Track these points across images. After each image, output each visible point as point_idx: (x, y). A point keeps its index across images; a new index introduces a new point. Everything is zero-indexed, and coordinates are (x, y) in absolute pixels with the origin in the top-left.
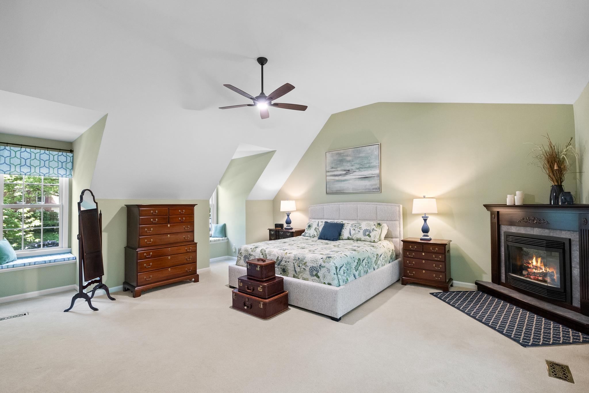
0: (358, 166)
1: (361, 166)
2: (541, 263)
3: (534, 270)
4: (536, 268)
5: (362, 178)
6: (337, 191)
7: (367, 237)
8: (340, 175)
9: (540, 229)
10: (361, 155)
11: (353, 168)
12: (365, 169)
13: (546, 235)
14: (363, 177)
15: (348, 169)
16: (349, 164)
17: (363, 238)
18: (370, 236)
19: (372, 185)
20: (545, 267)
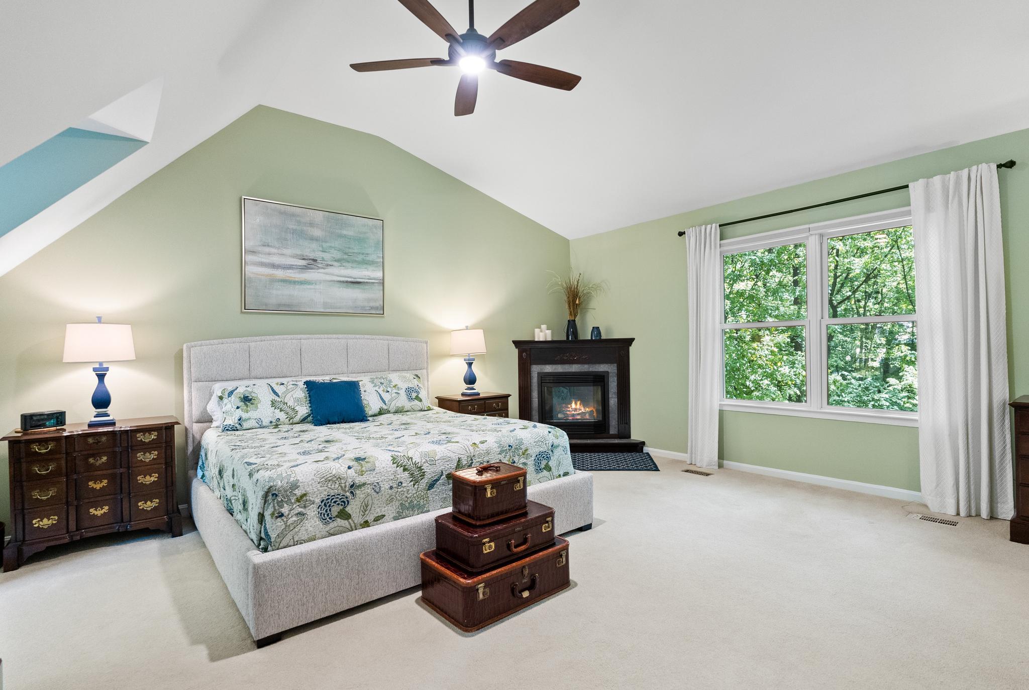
0: (338, 255)
1: (345, 257)
2: (580, 405)
3: (573, 412)
4: (575, 410)
5: (347, 282)
6: (280, 305)
7: (416, 402)
8: (290, 267)
9: (579, 365)
10: (344, 232)
11: (326, 256)
12: (354, 265)
13: (586, 370)
14: (349, 280)
15: (312, 256)
16: (314, 245)
17: (408, 405)
18: (421, 400)
19: (369, 300)
20: (584, 408)
